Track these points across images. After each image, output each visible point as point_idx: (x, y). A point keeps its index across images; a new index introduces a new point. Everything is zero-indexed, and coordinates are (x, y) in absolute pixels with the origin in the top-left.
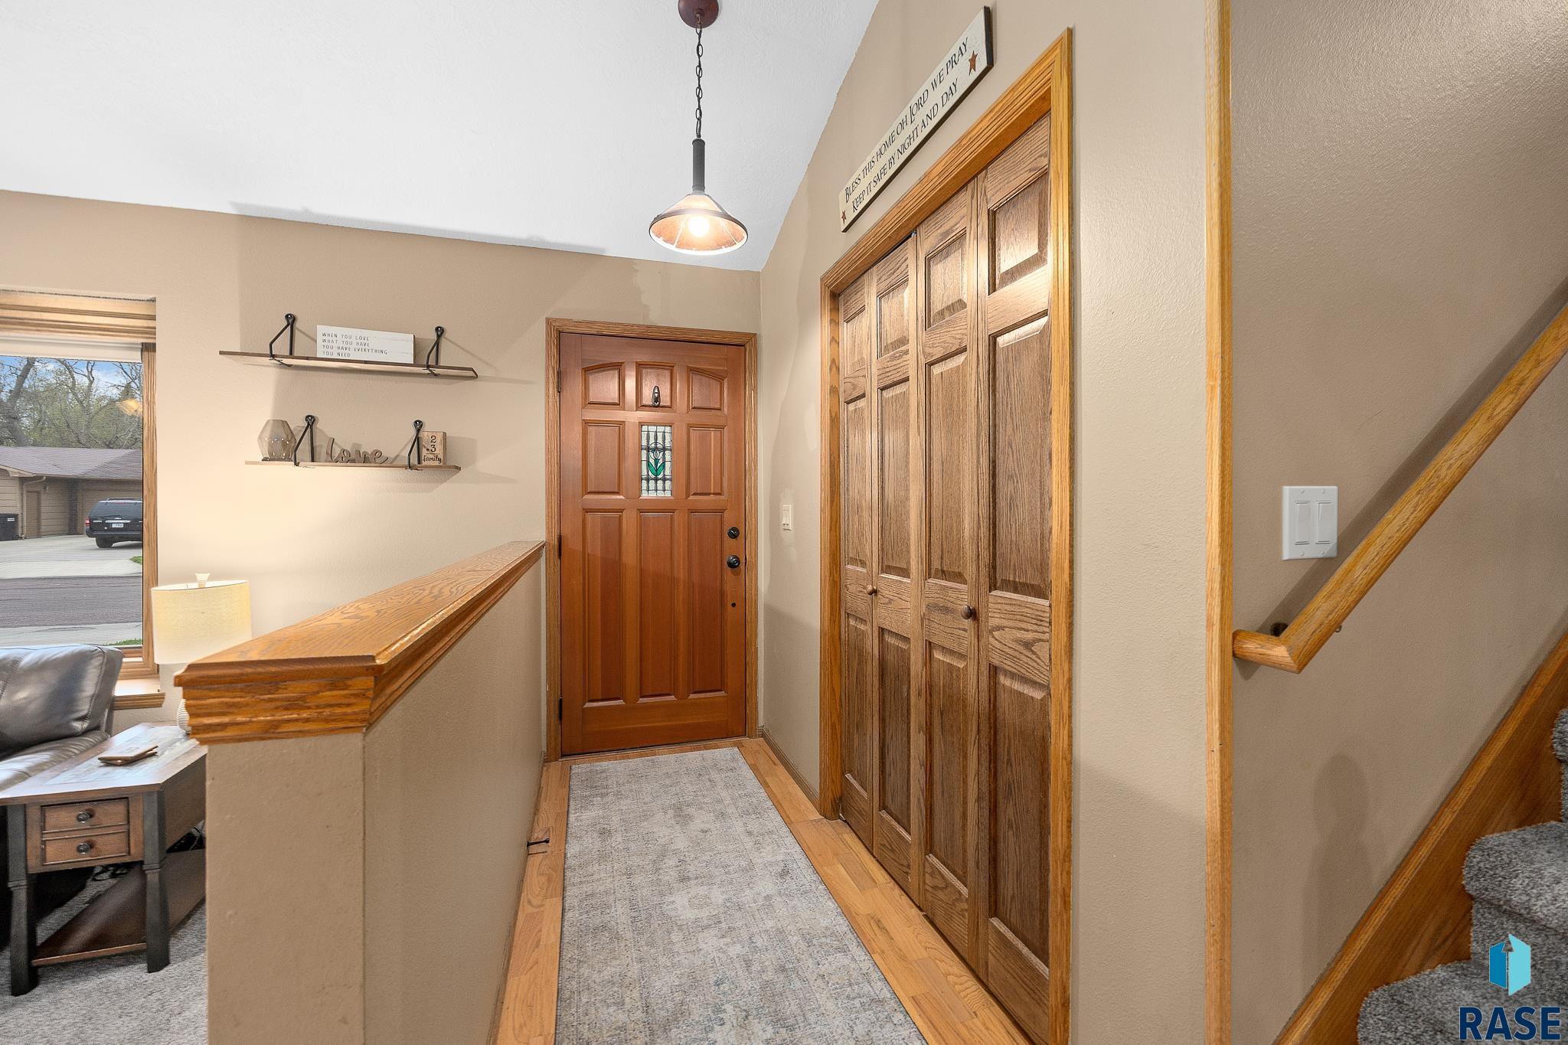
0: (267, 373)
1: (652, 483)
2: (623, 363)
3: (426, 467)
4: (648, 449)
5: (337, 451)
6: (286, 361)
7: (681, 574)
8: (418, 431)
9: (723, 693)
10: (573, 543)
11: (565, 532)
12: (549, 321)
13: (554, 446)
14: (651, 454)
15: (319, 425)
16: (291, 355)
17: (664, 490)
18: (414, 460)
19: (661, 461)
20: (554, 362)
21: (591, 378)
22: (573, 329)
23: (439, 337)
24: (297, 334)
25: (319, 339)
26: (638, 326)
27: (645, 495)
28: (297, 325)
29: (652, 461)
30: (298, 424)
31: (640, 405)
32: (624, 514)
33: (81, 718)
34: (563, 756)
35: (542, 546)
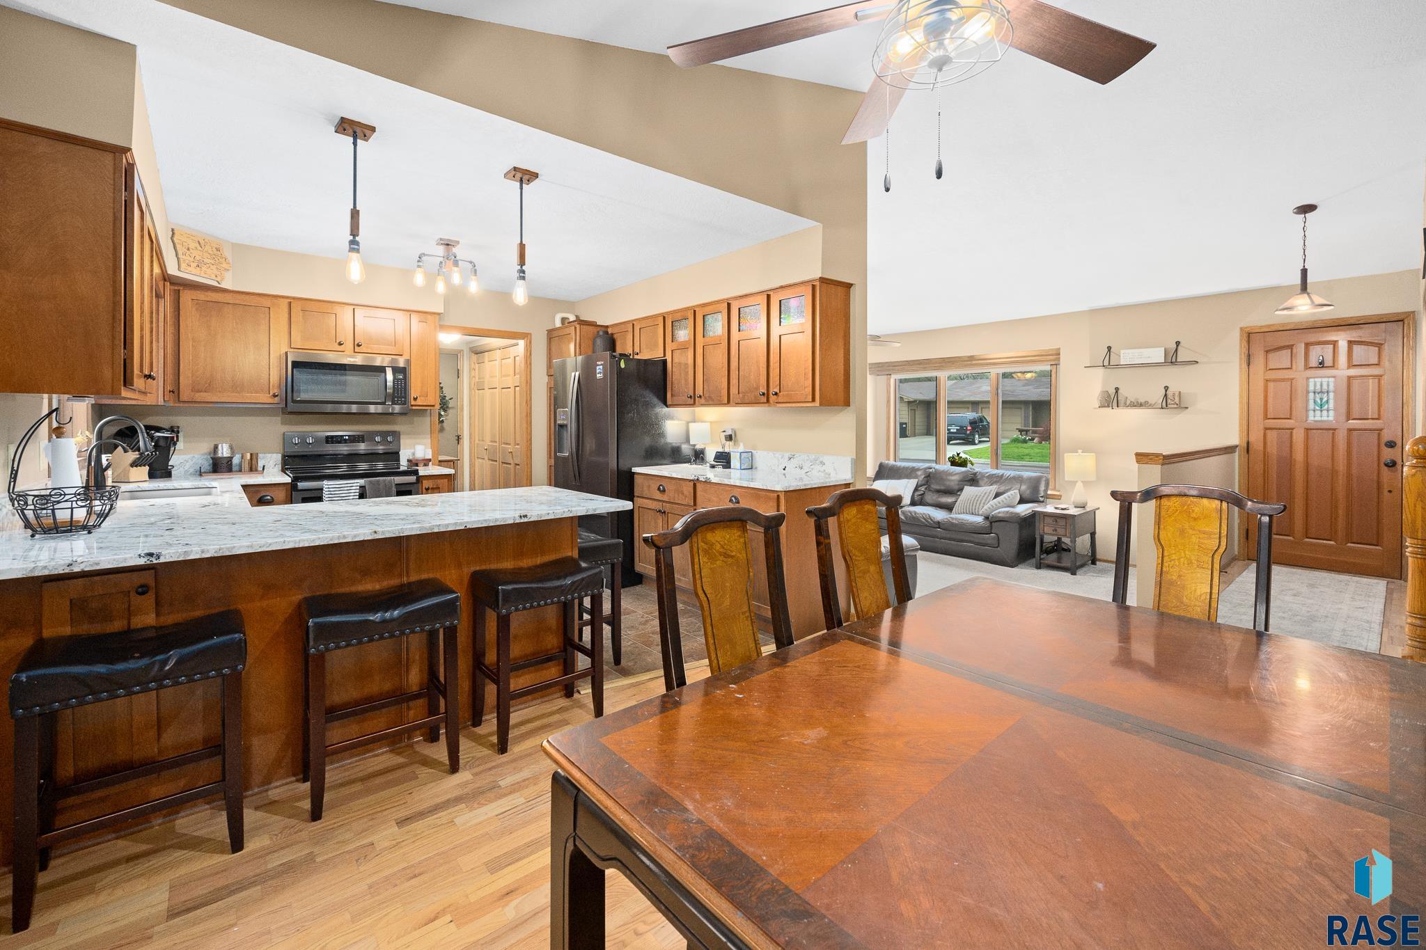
0: (1100, 373)
1: (1318, 414)
2: (1294, 344)
3: (1171, 408)
4: (1315, 392)
5: (1128, 403)
6: (1107, 367)
8: (1166, 391)
9: (1378, 548)
10: (1258, 446)
11: (1252, 440)
12: (1242, 329)
13: (1245, 394)
14: (1317, 395)
15: (1120, 391)
16: (1110, 364)
17: (1328, 416)
18: (1164, 405)
19: (1325, 399)
20: (1245, 350)
21: (1271, 355)
22: (1257, 330)
23: (1177, 346)
24: (1112, 355)
25: (1122, 355)
26: (1306, 322)
27: (1311, 419)
28: (1112, 351)
29: (1318, 399)
30: (1112, 391)
31: (1307, 367)
32: (1294, 431)
33: (1042, 497)
34: (1248, 559)
35: (1237, 446)
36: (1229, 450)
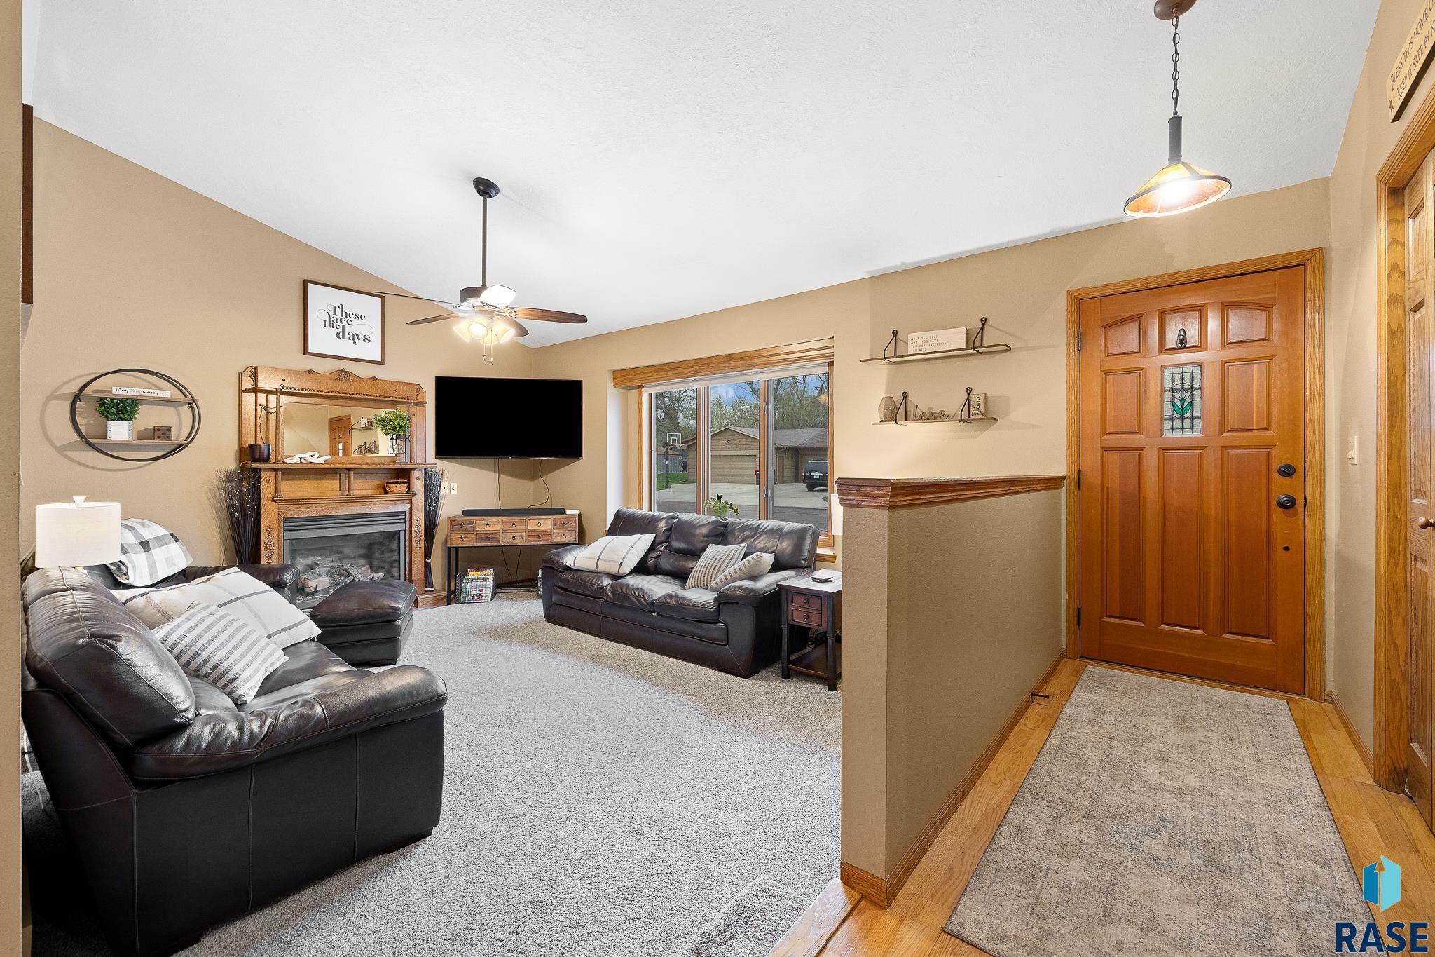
0: (883, 369)
1: (1177, 423)
2: (1143, 314)
3: (974, 419)
4: (1173, 390)
5: (919, 413)
6: (891, 360)
7: (1212, 509)
8: (969, 394)
9: (1270, 642)
10: (1093, 476)
11: (1085, 467)
12: (1070, 294)
13: (1074, 396)
14: (1177, 395)
15: (909, 398)
16: (895, 356)
17: (1192, 428)
18: (965, 415)
19: (1188, 401)
20: (1074, 327)
21: (1111, 332)
22: (1092, 295)
23: (983, 325)
24: (898, 340)
25: (910, 341)
26: (1160, 276)
27: (1168, 434)
28: (898, 336)
29: (1177, 402)
30: (898, 398)
31: (1163, 349)
32: (1144, 452)
33: (805, 560)
34: (1081, 657)
35: (1063, 478)
36: (1052, 483)
